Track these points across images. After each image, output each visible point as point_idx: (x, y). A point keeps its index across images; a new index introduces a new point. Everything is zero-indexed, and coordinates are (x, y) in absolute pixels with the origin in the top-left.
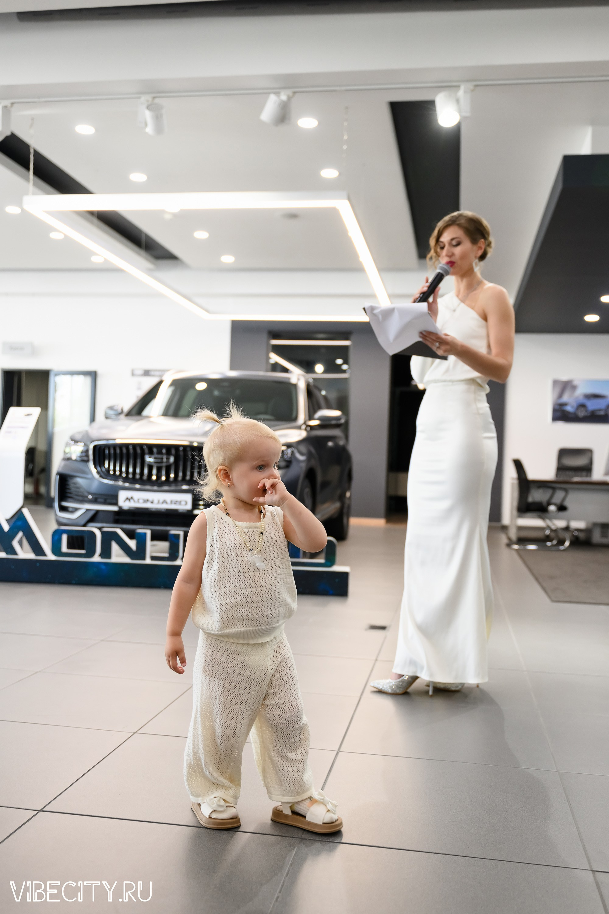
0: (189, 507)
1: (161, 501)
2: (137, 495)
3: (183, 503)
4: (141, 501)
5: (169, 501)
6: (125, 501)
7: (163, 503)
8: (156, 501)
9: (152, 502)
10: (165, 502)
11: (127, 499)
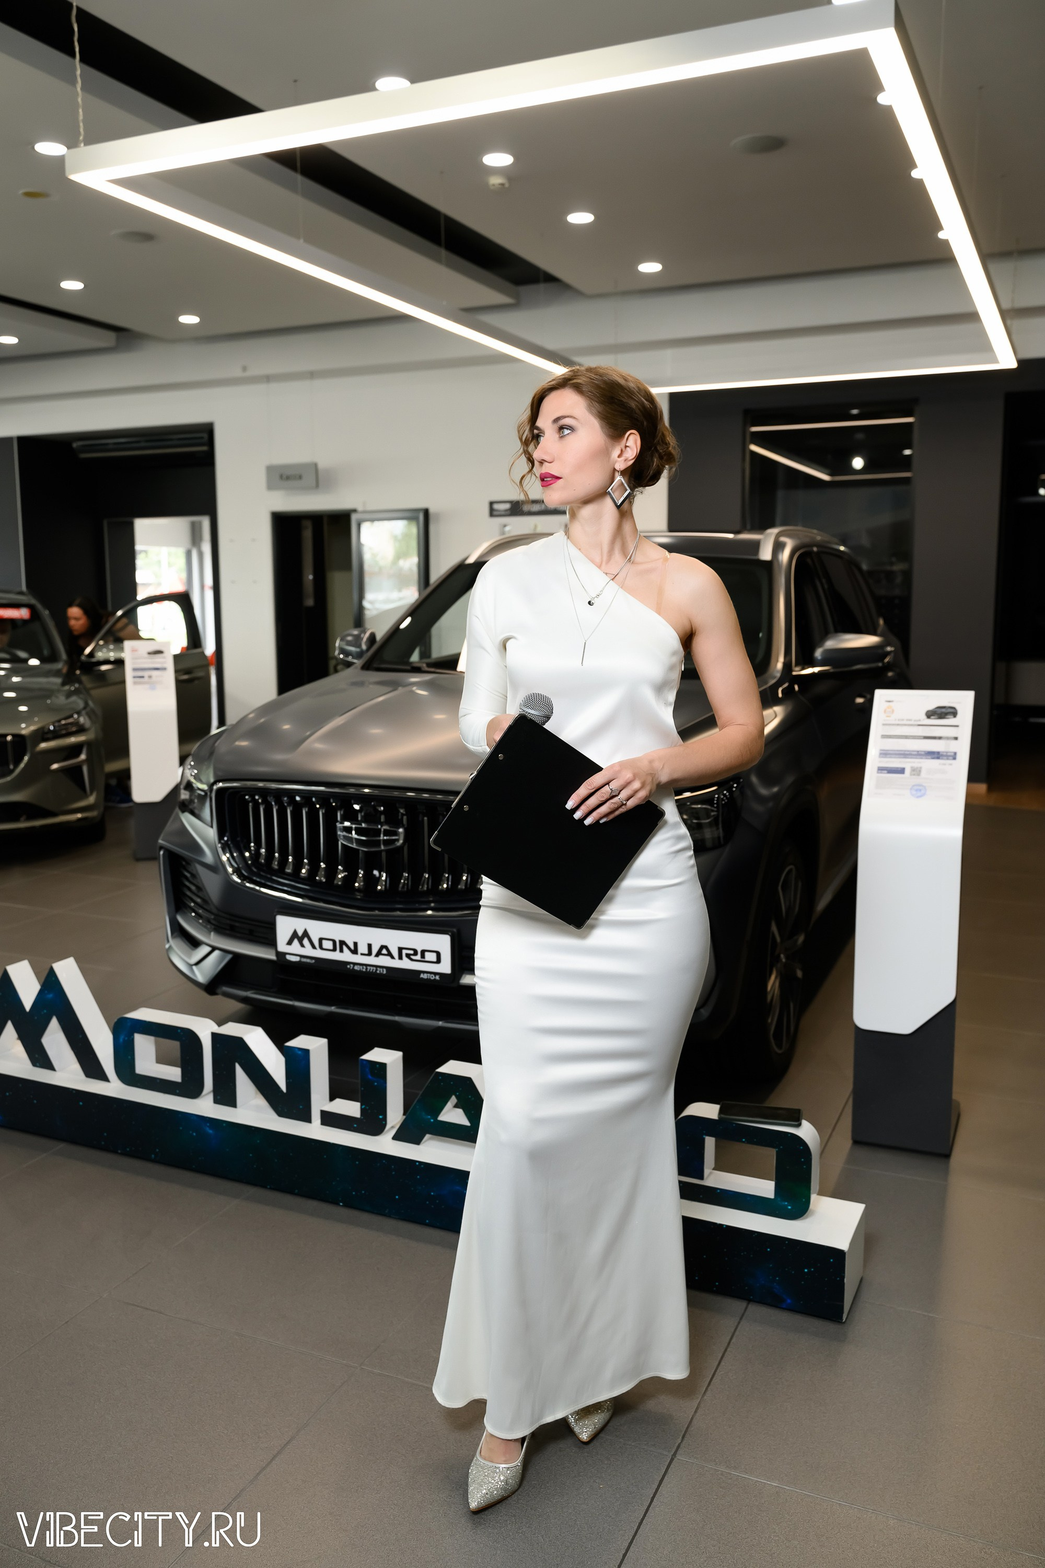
0: (445, 967)
1: (375, 951)
2: (318, 929)
3: (431, 957)
4: (328, 945)
5: (395, 953)
6: (290, 943)
7: (379, 954)
8: (363, 949)
9: (355, 951)
10: (384, 950)
11: (295, 935)
